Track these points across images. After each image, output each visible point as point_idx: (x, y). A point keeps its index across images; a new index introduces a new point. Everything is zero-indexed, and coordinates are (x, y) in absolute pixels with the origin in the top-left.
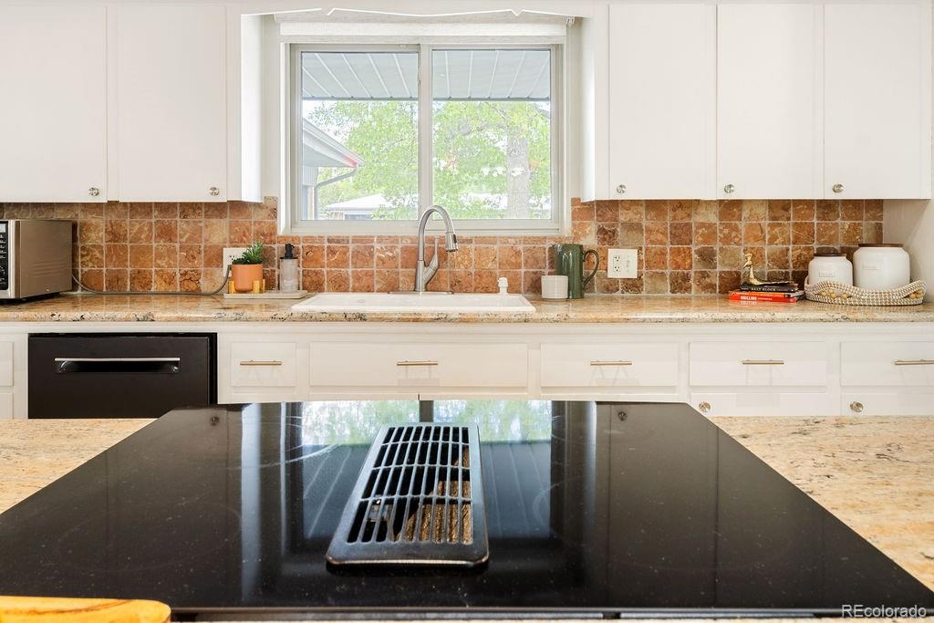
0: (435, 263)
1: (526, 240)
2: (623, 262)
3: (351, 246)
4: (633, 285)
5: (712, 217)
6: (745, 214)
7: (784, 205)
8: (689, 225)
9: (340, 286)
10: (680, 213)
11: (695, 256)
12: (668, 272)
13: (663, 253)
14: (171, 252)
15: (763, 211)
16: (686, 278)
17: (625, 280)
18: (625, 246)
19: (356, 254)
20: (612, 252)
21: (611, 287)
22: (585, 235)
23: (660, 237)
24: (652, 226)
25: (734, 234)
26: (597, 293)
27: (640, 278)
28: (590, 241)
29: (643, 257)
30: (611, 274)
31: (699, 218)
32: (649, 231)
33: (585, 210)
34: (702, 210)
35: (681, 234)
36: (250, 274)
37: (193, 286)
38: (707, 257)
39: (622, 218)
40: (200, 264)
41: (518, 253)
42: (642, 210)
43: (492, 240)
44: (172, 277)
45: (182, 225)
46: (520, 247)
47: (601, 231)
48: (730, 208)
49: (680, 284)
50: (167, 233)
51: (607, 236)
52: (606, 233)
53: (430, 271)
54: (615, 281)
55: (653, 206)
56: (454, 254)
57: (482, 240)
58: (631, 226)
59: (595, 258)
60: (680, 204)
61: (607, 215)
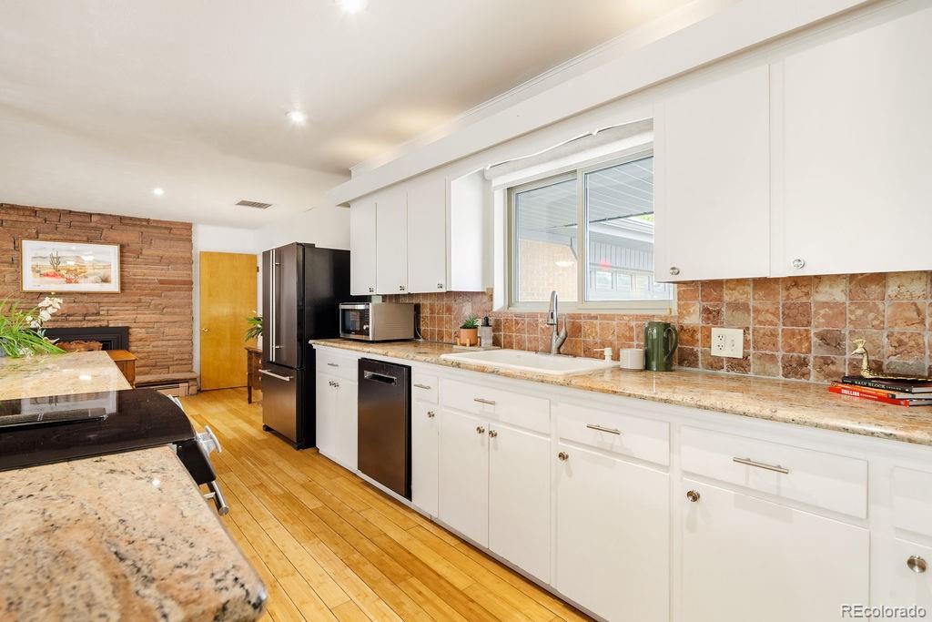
0: (562, 333)
1: (637, 318)
2: (727, 342)
3: (526, 320)
4: (740, 364)
5: (838, 294)
6: (893, 291)
8: (807, 305)
9: (521, 346)
10: (795, 292)
11: (814, 340)
12: (780, 354)
13: (773, 335)
15: (917, 288)
16: (804, 363)
17: (730, 359)
18: (730, 325)
20: (715, 331)
21: (715, 364)
22: (689, 314)
23: (770, 317)
24: (760, 307)
25: (871, 316)
26: (701, 369)
27: (746, 358)
28: (694, 319)
29: (750, 337)
30: (715, 352)
31: (822, 295)
32: (756, 311)
33: (690, 288)
34: (824, 288)
35: (797, 316)
36: (467, 335)
38: (832, 341)
39: (726, 298)
41: (631, 329)
42: (750, 289)
43: (611, 318)
46: (633, 324)
47: (706, 310)
48: (863, 285)
49: (796, 367)
51: (712, 316)
52: (710, 313)
53: (559, 341)
54: (719, 359)
55: (761, 283)
56: (586, 328)
57: (605, 317)
58: (736, 307)
59: (699, 336)
60: (796, 282)
61: (712, 297)
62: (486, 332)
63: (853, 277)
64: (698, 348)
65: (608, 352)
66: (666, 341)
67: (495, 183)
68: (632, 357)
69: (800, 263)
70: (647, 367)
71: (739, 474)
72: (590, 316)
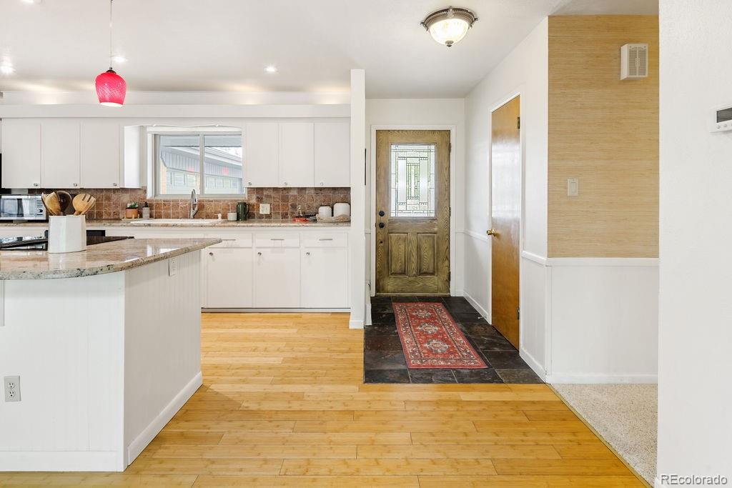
0: (196, 209)
1: (232, 201)
2: (265, 209)
3: (171, 203)
4: (268, 216)
5: (295, 193)
6: (307, 192)
7: (321, 189)
8: (288, 196)
9: (167, 217)
10: (285, 192)
11: (290, 207)
12: (280, 212)
13: (279, 205)
14: (110, 205)
15: (313, 191)
16: (287, 214)
17: (266, 215)
18: (266, 203)
19: (173, 206)
20: (261, 205)
21: (261, 217)
22: (252, 199)
23: (277, 200)
24: (275, 196)
25: (303, 199)
26: (256, 219)
27: (271, 214)
28: (253, 201)
29: (272, 207)
30: (261, 213)
31: (292, 193)
32: (274, 198)
33: (253, 190)
34: (292, 191)
35: (285, 199)
36: (132, 213)
37: (117, 217)
38: (294, 207)
39: (264, 194)
40: (119, 209)
41: (229, 206)
42: (272, 191)
43: (219, 201)
44: (110, 214)
45: (114, 196)
46: (229, 203)
47: (258, 198)
48: (302, 190)
49: (285, 216)
50: (108, 199)
51: (260, 200)
53: (195, 212)
54: (263, 215)
55: (275, 189)
56: (207, 206)
57: (217, 201)
58: (268, 196)
59: (255, 207)
60: (285, 189)
61: (259, 192)
62: (146, 211)
63: (298, 188)
64: (255, 212)
65: (220, 215)
66: (245, 209)
67: (148, 130)
68: (232, 216)
69: (286, 184)
70: (238, 219)
71: (272, 244)
72: (209, 201)
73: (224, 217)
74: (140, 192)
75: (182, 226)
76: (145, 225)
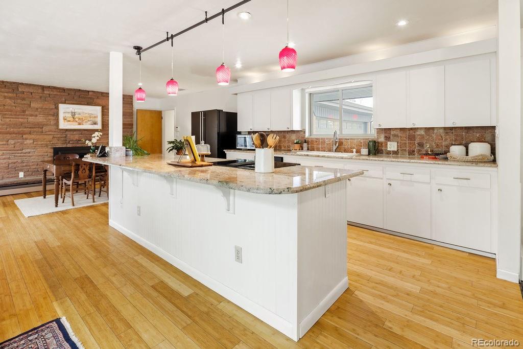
0: (337, 145)
1: (363, 139)
2: (392, 146)
4: (396, 153)
5: (422, 132)
6: (435, 131)
7: (451, 129)
8: (415, 135)
9: (318, 150)
10: (412, 131)
11: (416, 145)
12: (407, 149)
13: (405, 144)
14: (285, 141)
15: (441, 131)
16: (414, 151)
17: (393, 151)
18: (393, 141)
19: (322, 142)
20: (389, 143)
21: (389, 153)
22: (380, 138)
23: (404, 139)
24: (402, 136)
25: (431, 138)
26: (384, 154)
27: (398, 151)
28: (382, 139)
29: (399, 144)
30: (388, 149)
31: (418, 133)
32: (400, 136)
33: (381, 131)
34: (419, 131)
35: (412, 138)
36: (297, 146)
37: (289, 149)
38: (421, 145)
39: (392, 133)
40: (290, 144)
41: (361, 143)
42: (399, 131)
43: (354, 139)
44: (285, 147)
45: (287, 136)
46: (362, 141)
47: (386, 137)
48: (429, 130)
49: (411, 153)
50: (284, 137)
51: (388, 139)
53: (336, 147)
54: (390, 151)
55: (402, 129)
56: (344, 143)
57: (351, 139)
58: (395, 136)
59: (384, 145)
60: (411, 129)
61: (388, 133)
62: (305, 145)
63: (426, 128)
64: (383, 148)
65: (354, 150)
66: (375, 146)
67: (306, 90)
68: (365, 151)
69: (414, 124)
70: (369, 154)
71: (401, 177)
72: (346, 139)
73: (358, 151)
74: (302, 133)
75: (328, 157)
76: (305, 155)
